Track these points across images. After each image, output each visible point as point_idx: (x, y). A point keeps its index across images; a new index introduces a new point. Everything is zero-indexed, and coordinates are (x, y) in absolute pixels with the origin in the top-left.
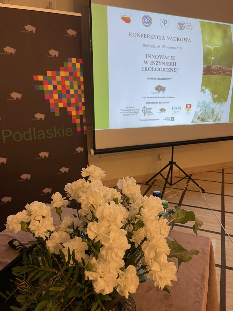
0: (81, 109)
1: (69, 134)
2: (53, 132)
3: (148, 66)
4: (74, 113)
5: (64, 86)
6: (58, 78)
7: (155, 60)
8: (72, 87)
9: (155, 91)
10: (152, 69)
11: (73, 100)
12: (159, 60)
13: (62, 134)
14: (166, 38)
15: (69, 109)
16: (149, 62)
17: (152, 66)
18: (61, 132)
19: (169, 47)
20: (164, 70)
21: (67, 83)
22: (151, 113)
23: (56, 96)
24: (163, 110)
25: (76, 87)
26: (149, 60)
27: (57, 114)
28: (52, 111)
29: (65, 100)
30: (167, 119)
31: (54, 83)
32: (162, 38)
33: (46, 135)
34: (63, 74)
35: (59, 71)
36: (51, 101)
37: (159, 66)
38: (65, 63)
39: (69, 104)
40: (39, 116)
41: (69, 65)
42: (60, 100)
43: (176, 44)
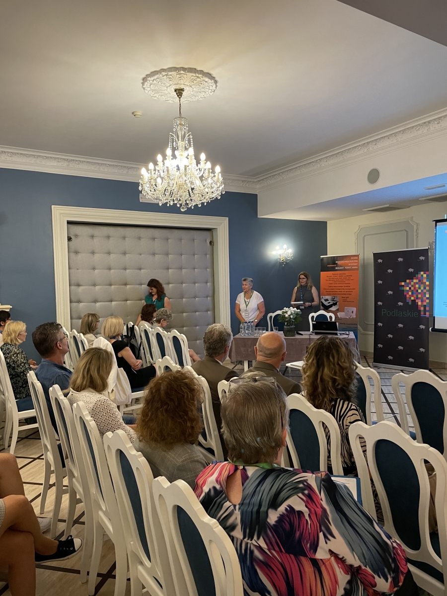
0: (425, 301)
1: (416, 316)
2: (407, 313)
4: (420, 303)
5: (415, 288)
6: (412, 283)
8: (420, 288)
11: (419, 296)
13: (411, 315)
15: (417, 301)
21: (417, 286)
23: (410, 293)
25: (422, 288)
27: (410, 303)
28: (407, 301)
29: (415, 295)
31: (410, 286)
33: (403, 314)
34: (415, 281)
35: (413, 279)
36: (408, 296)
38: (416, 275)
39: (417, 298)
40: (400, 304)
41: (419, 276)
42: (412, 295)
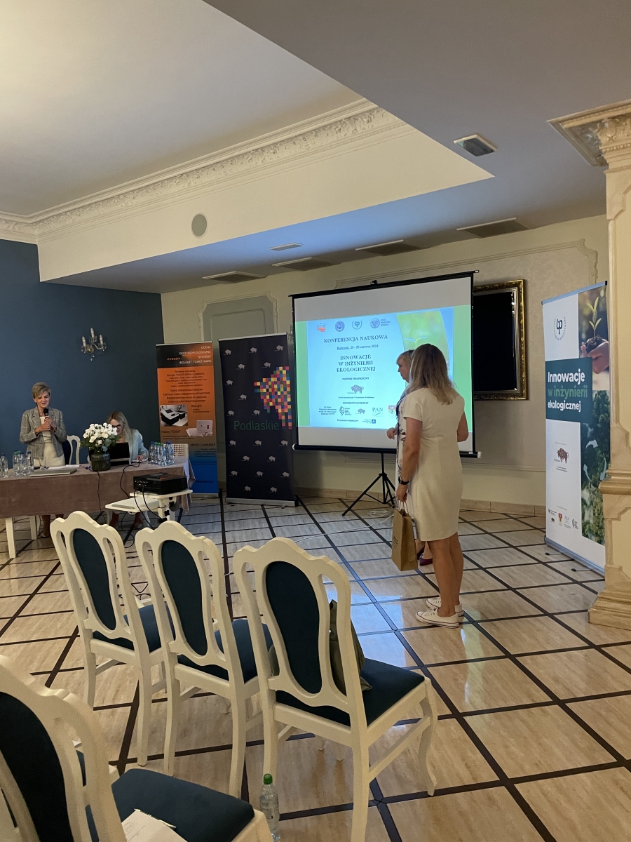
1: (277, 428)
2: (265, 425)
3: (343, 366)
4: (280, 411)
5: (273, 389)
6: (270, 383)
7: (349, 360)
8: (279, 390)
9: (352, 391)
10: (347, 370)
11: (279, 400)
12: (354, 360)
13: (271, 428)
14: (359, 339)
15: (276, 408)
16: (344, 364)
17: (346, 367)
18: (270, 426)
19: (363, 347)
20: (359, 369)
21: (276, 386)
22: (348, 413)
23: (268, 397)
24: (361, 411)
25: (282, 390)
26: (344, 361)
27: (269, 411)
28: (265, 408)
29: (274, 400)
30: (366, 421)
31: (267, 387)
32: (355, 339)
33: (261, 427)
34: (273, 379)
35: (270, 377)
36: (265, 401)
37: (354, 367)
39: (277, 403)
40: (257, 412)
41: (278, 372)
42: (271, 399)
43: (371, 342)
